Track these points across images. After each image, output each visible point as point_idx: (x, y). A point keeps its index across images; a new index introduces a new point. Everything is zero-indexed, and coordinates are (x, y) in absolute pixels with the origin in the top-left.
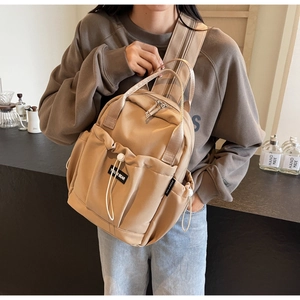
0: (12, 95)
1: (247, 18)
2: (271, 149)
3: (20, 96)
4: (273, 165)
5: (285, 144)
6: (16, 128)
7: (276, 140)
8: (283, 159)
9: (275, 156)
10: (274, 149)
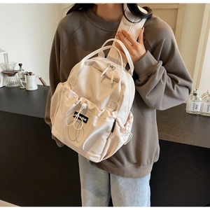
0: (15, 65)
1: (177, 9)
2: (193, 99)
3: (20, 65)
4: (195, 110)
5: (203, 95)
6: (18, 87)
7: (197, 92)
8: (202, 105)
9: (196, 103)
10: (196, 99)
